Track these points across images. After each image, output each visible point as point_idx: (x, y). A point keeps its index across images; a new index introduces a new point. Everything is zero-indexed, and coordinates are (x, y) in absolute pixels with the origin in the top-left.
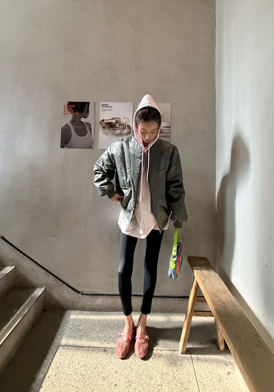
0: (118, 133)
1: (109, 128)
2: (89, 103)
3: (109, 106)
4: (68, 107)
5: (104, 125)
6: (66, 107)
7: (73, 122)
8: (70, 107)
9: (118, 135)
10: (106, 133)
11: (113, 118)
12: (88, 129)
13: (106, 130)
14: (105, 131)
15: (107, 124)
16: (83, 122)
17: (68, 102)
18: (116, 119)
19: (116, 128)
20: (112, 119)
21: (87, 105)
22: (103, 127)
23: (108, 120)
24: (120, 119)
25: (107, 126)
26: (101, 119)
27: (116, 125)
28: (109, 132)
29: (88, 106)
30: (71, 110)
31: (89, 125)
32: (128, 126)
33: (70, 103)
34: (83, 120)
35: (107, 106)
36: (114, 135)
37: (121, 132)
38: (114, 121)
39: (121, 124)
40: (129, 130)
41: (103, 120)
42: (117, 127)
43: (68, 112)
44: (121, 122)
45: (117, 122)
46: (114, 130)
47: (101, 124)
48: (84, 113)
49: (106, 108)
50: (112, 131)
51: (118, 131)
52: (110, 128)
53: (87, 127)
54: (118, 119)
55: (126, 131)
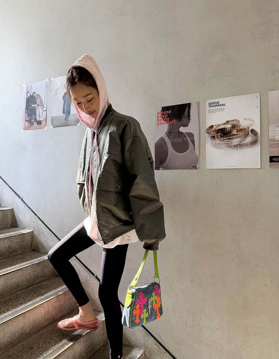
0: (236, 143)
1: (221, 136)
2: (189, 105)
3: (220, 103)
4: (162, 115)
5: (213, 134)
6: (160, 115)
7: (169, 133)
8: (165, 115)
9: (236, 146)
10: (216, 145)
11: (227, 122)
12: (190, 142)
13: (217, 141)
14: (214, 143)
15: (218, 131)
16: (183, 133)
17: (162, 107)
18: (232, 123)
19: (232, 136)
20: (225, 124)
21: (187, 108)
22: (212, 136)
23: (219, 125)
24: (239, 121)
25: (219, 134)
26: (208, 125)
27: (231, 132)
28: (221, 142)
29: (189, 108)
30: (166, 118)
31: (191, 135)
32: (253, 131)
33: (164, 109)
34: (182, 129)
35: (217, 104)
36: (230, 147)
37: (241, 142)
38: (229, 126)
39: (241, 130)
40: (255, 137)
41: (212, 127)
42: (234, 135)
43: (162, 122)
44: (240, 126)
45: (234, 127)
46: (229, 139)
47: (208, 133)
48: (184, 120)
49: (216, 107)
50: (226, 141)
51: (236, 141)
52: (223, 137)
53: (189, 140)
54: (235, 123)
55: (249, 139)
